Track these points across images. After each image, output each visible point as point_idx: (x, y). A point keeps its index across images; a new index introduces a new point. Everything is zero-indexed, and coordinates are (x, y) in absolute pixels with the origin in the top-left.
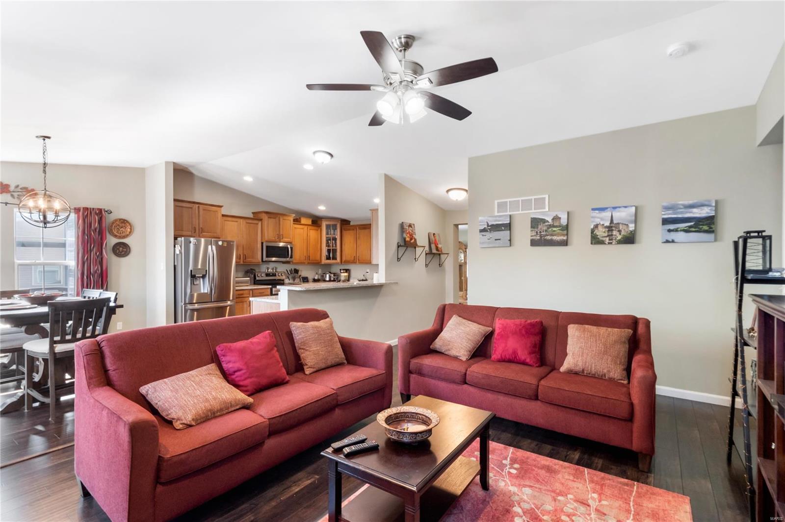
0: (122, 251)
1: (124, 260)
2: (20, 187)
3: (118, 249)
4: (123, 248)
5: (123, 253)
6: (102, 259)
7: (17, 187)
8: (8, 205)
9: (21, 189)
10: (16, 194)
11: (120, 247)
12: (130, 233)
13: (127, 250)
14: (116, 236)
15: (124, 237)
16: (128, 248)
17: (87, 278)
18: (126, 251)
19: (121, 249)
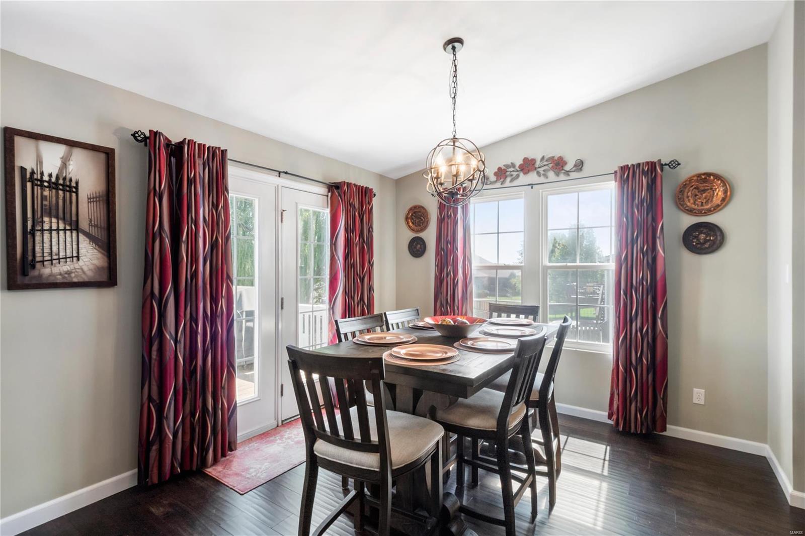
0: (706, 241)
1: (708, 260)
2: (546, 158)
3: (697, 237)
4: (707, 235)
5: (707, 245)
6: (654, 259)
7: (543, 158)
8: (534, 186)
9: (547, 161)
10: (541, 170)
11: (701, 233)
12: (723, 200)
13: (716, 238)
14: (691, 212)
15: (708, 212)
16: (718, 233)
17: (625, 294)
18: (714, 242)
19: (702, 236)
